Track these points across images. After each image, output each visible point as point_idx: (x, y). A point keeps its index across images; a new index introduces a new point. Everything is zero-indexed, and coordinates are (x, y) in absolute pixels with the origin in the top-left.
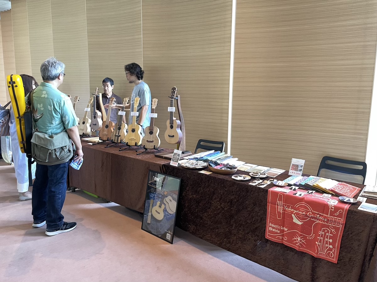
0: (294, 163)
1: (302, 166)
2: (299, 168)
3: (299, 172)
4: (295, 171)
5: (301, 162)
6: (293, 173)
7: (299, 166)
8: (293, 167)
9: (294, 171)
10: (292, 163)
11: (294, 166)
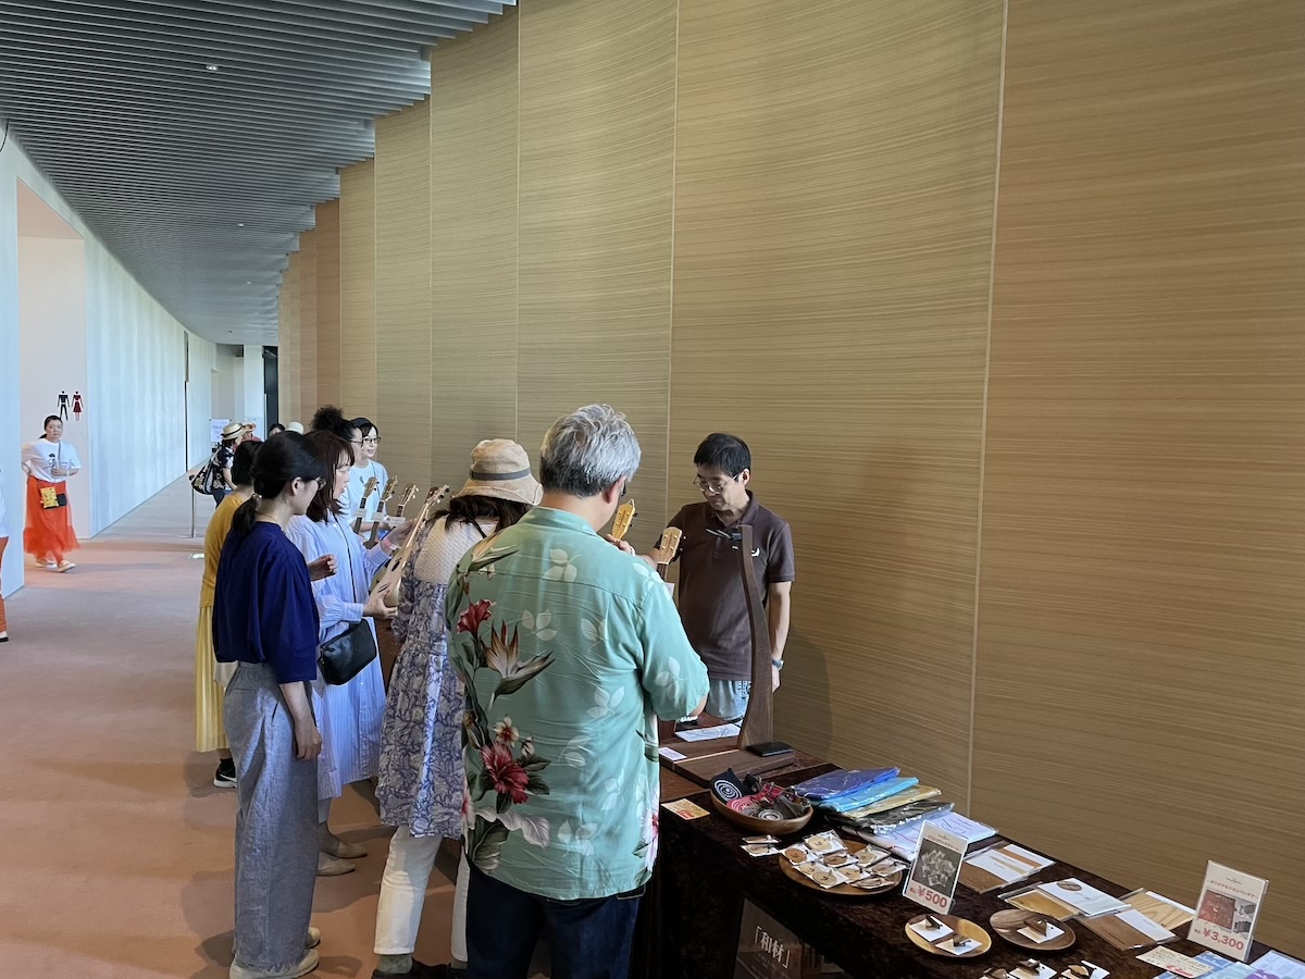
0: (1215, 888)
1: (1250, 909)
2: (1239, 917)
3: (1238, 937)
4: (1218, 929)
5: (1250, 888)
6: (1207, 933)
7: (1238, 907)
8: (1210, 903)
9: (1212, 926)
10: (1207, 885)
11: (1216, 902)
